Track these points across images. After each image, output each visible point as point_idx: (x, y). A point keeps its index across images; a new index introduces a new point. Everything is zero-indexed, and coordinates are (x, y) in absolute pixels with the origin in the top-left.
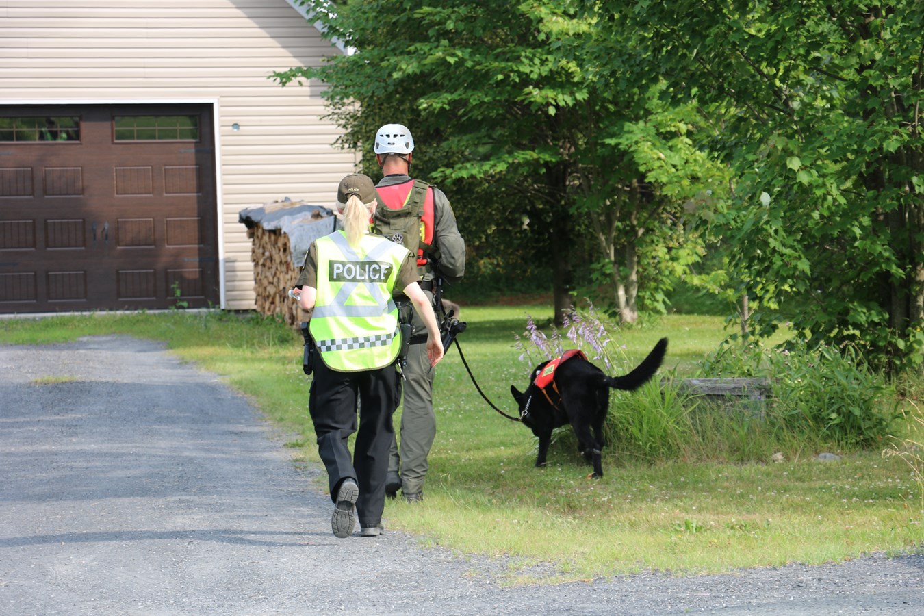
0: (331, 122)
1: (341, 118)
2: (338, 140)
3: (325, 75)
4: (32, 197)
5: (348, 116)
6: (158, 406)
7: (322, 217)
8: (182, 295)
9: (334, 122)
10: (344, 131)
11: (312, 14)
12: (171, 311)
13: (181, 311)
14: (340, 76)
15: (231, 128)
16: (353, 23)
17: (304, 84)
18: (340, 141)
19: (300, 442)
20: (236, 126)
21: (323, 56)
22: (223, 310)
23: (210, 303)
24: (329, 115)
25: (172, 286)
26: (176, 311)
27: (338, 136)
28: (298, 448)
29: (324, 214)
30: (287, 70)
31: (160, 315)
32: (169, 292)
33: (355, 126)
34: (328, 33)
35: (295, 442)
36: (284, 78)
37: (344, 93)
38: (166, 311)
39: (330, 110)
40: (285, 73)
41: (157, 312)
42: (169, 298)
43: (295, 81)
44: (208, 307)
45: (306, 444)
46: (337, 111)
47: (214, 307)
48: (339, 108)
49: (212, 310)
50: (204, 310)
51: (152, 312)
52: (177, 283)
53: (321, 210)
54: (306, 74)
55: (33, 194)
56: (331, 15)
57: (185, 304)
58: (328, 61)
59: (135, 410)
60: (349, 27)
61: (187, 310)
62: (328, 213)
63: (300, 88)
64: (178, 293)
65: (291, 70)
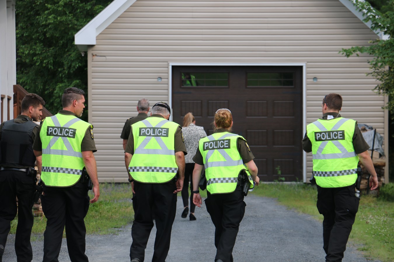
0: (372, 77)
1: (379, 75)
2: (376, 87)
3: (372, 50)
4: (201, 117)
5: (383, 74)
6: (283, 228)
7: (366, 130)
8: (282, 174)
9: (375, 77)
10: (380, 82)
11: (365, 17)
12: (275, 183)
13: (281, 183)
14: (381, 51)
15: (312, 80)
16: (390, 21)
17: (360, 55)
18: (378, 88)
19: (366, 248)
20: (315, 78)
21: (370, 39)
22: (305, 183)
23: (297, 179)
24: (372, 73)
25: (276, 168)
26: (278, 183)
27: (376, 85)
28: (365, 251)
29: (367, 129)
30: (350, 47)
31: (269, 184)
32: (275, 172)
33: (387, 79)
34: (375, 27)
35: (363, 248)
36: (348, 53)
37: (383, 62)
38: (273, 183)
39: (372, 70)
40: (349, 49)
41: (268, 183)
42: (274, 175)
43: (354, 54)
44: (296, 181)
45: (369, 249)
46: (377, 71)
47: (299, 181)
48: (378, 69)
49: (298, 183)
50: (294, 183)
51: (265, 183)
52: (279, 167)
53: (366, 127)
54: (361, 50)
55: (201, 115)
56: (377, 17)
57: (283, 179)
58: (373, 43)
59: (271, 229)
60: (387, 23)
61: (285, 183)
62: (369, 128)
63: (357, 58)
64: (279, 172)
65: (352, 48)
